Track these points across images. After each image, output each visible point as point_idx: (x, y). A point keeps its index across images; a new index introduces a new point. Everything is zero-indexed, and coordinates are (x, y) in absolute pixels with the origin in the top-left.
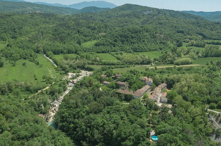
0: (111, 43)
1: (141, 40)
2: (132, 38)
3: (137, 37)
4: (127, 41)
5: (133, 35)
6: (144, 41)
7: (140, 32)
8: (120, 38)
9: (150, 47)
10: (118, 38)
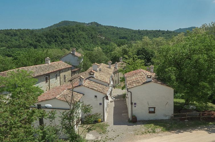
0: (31, 44)
1: (76, 40)
2: (63, 37)
3: (70, 37)
4: (55, 41)
5: (65, 34)
6: (79, 41)
7: (73, 31)
8: (45, 38)
9: (88, 47)
10: (42, 38)
